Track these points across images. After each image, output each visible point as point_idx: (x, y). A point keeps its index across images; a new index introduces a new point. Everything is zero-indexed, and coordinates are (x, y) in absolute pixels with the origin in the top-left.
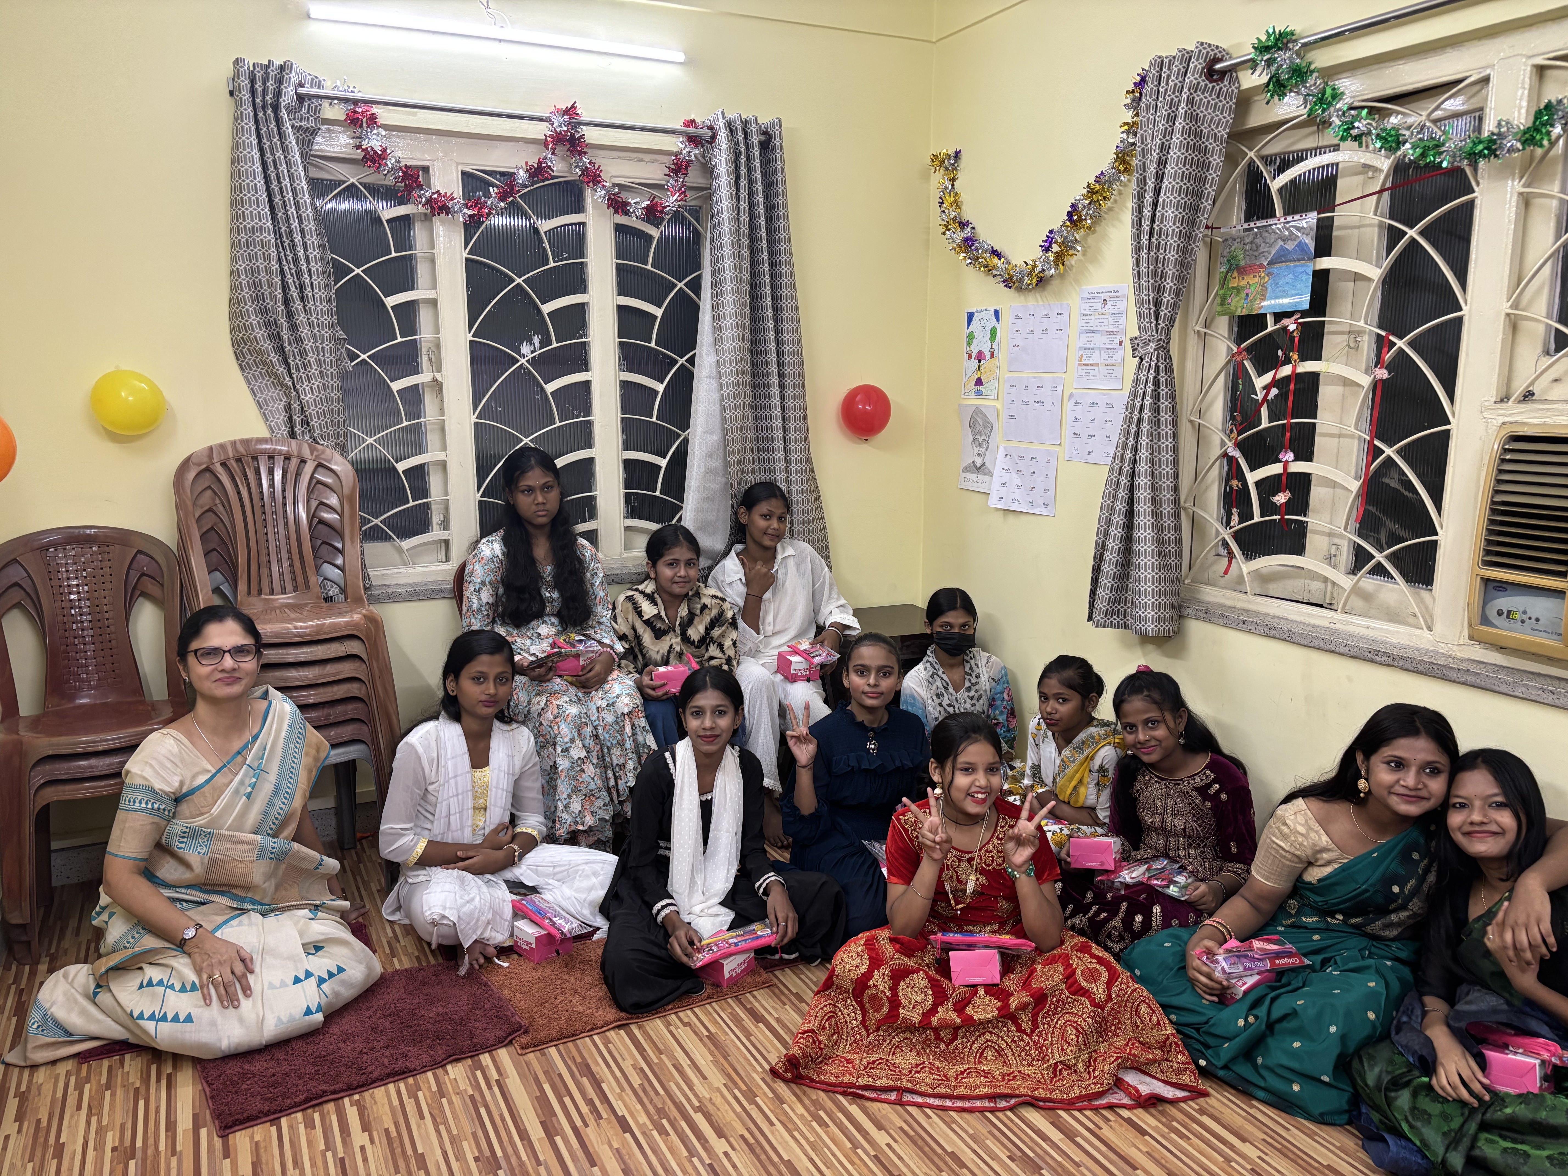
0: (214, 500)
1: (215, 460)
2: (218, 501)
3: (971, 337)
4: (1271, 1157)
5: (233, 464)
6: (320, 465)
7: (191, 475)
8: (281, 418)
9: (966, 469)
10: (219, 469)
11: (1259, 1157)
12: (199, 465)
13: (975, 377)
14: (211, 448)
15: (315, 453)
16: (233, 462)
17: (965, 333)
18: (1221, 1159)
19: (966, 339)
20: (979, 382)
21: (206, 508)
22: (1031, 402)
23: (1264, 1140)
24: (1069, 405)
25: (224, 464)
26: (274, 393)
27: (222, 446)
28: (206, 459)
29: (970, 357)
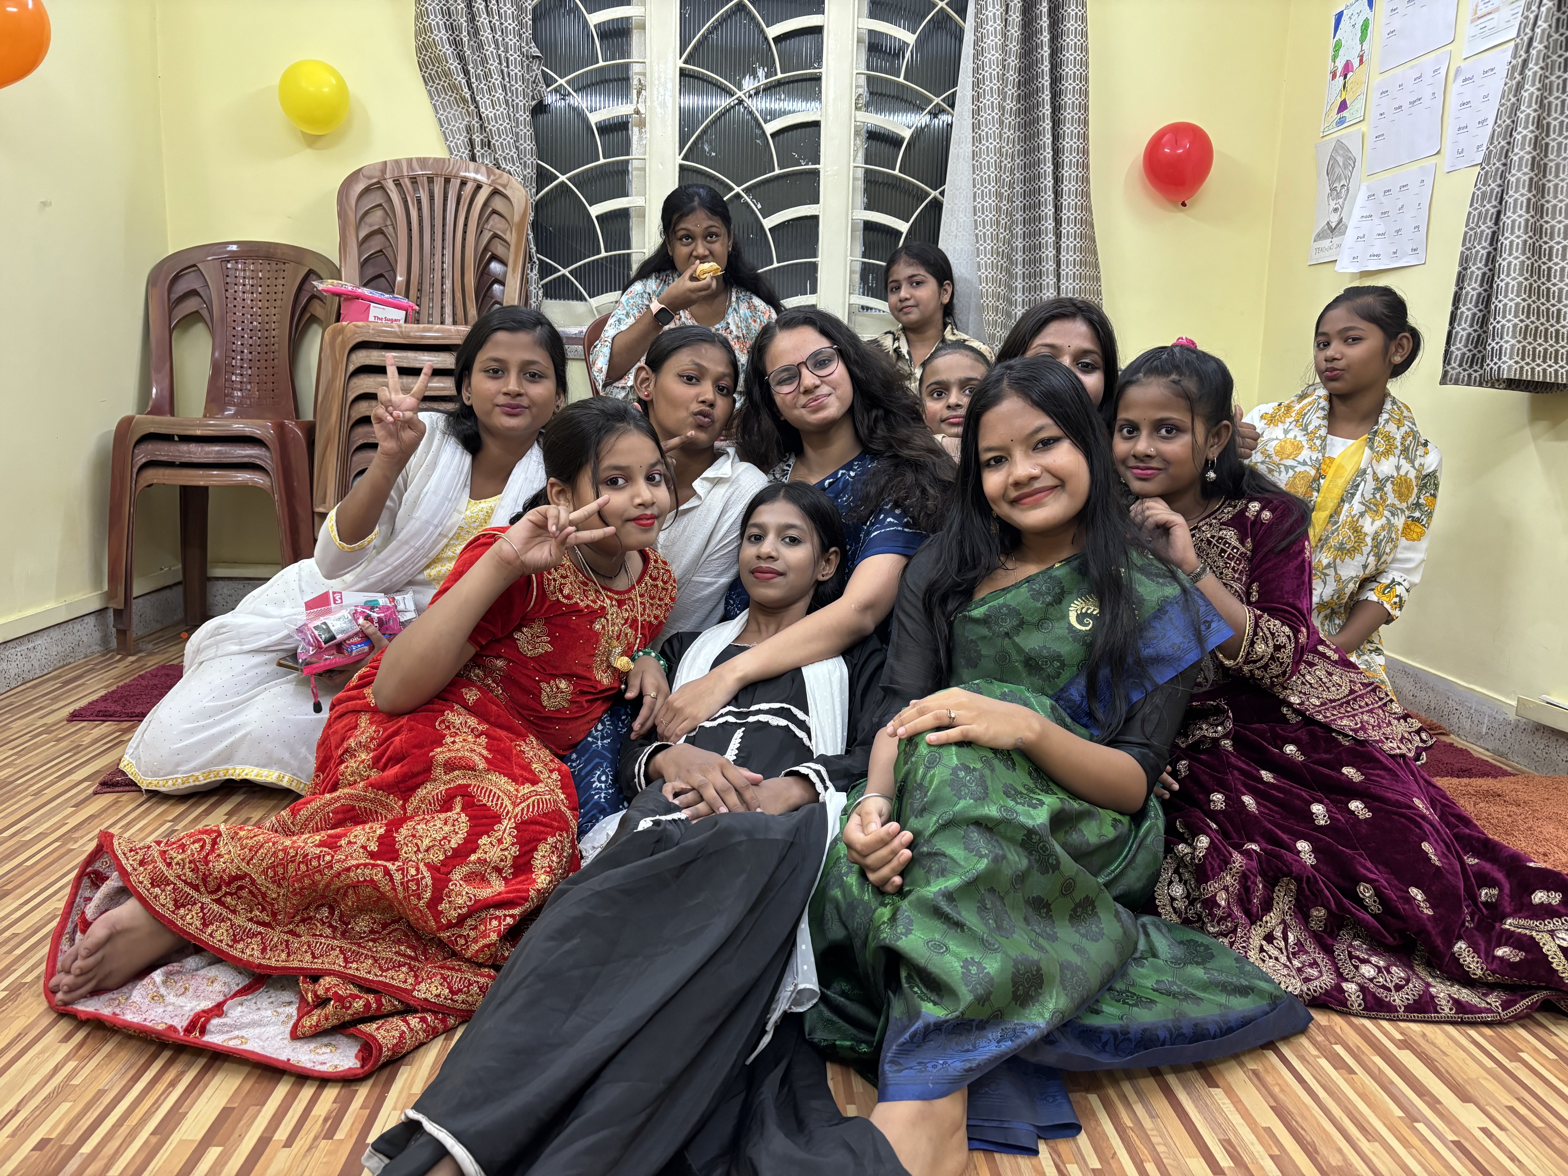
0: (385, 220)
1: (388, 176)
2: (389, 223)
3: (1338, 47)
4: (1511, 1136)
5: (406, 183)
6: (495, 192)
7: (360, 187)
8: (462, 139)
9: (1319, 237)
10: (390, 185)
11: (1484, 1130)
12: (370, 178)
13: (1340, 100)
14: (385, 162)
15: (492, 177)
16: (407, 181)
17: (1332, 43)
18: (1399, 1113)
19: (1331, 52)
20: (1343, 106)
21: (376, 227)
22: (1406, 105)
23: (1511, 1109)
24: (1455, 88)
25: (398, 184)
26: (455, 111)
27: (397, 162)
28: (378, 174)
29: (1334, 76)
